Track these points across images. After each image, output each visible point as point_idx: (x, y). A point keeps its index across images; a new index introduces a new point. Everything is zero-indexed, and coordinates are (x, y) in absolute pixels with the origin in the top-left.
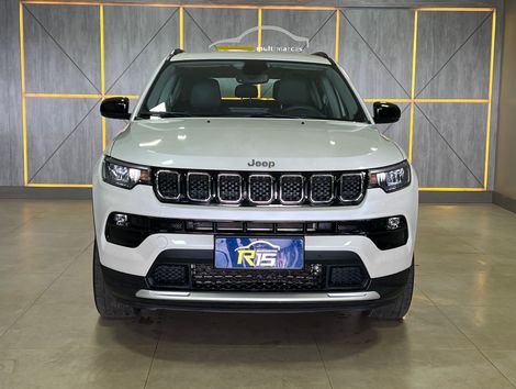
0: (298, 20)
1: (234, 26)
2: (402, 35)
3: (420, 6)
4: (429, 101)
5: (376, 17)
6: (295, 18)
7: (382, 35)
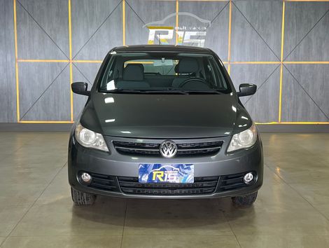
0: (203, 8)
2: (274, 18)
4: (293, 62)
6: (201, 7)
7: (260, 18)
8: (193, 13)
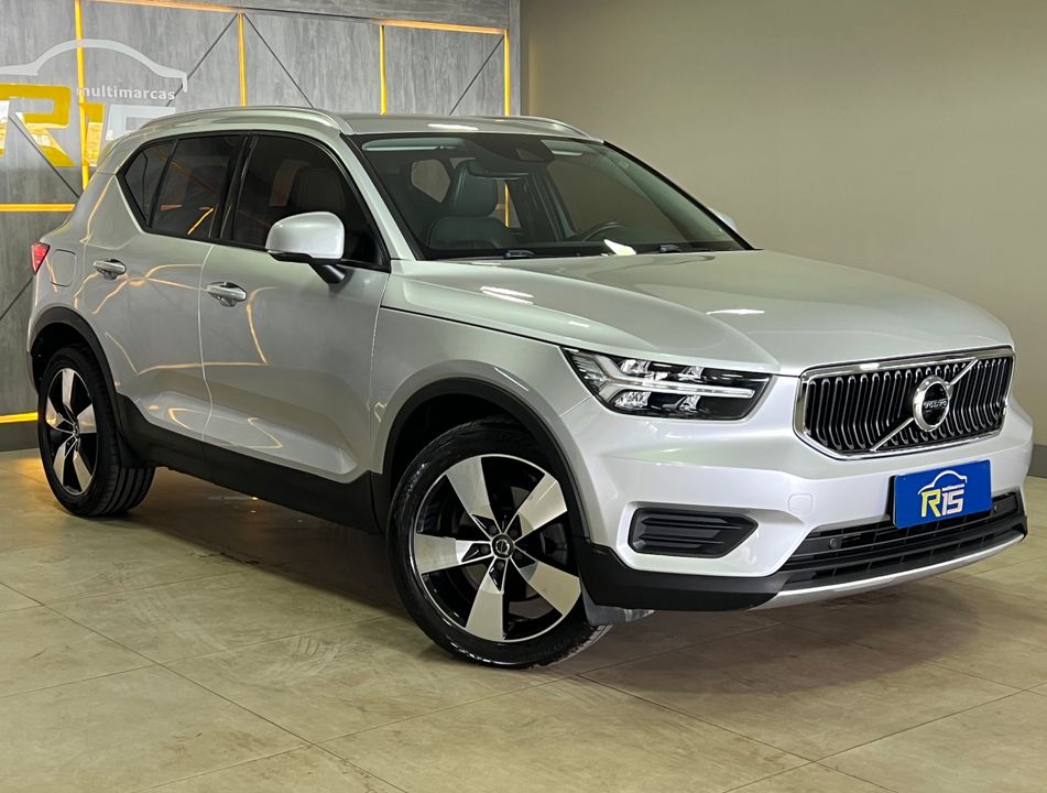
0: (161, 30)
1: (22, 40)
2: (360, 74)
3: (388, 17)
5: (312, 33)
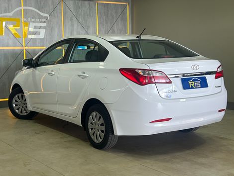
1: (8, 7)
6: (41, 3)
7: (83, 14)
8: (35, 8)
